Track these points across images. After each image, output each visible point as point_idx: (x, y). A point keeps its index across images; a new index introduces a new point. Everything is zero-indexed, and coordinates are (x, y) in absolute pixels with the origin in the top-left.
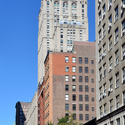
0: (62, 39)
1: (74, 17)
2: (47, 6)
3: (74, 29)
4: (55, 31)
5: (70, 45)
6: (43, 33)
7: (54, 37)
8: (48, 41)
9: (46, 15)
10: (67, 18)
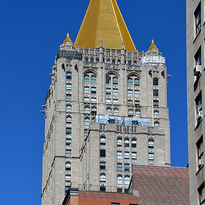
0: (102, 159)
1: (134, 108)
2: (67, 82)
3: (133, 136)
4: (86, 140)
5: (123, 174)
6: (55, 145)
7: (84, 154)
8: (68, 165)
9: (64, 104)
10: (116, 111)
